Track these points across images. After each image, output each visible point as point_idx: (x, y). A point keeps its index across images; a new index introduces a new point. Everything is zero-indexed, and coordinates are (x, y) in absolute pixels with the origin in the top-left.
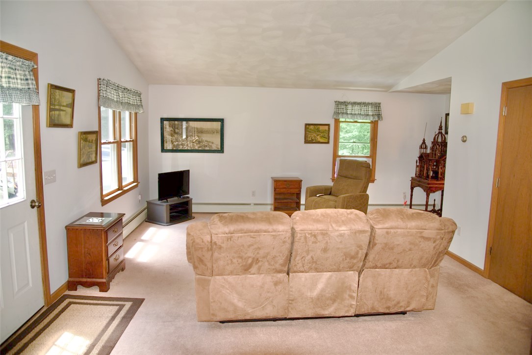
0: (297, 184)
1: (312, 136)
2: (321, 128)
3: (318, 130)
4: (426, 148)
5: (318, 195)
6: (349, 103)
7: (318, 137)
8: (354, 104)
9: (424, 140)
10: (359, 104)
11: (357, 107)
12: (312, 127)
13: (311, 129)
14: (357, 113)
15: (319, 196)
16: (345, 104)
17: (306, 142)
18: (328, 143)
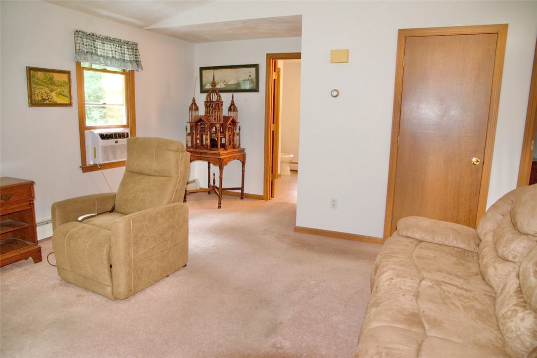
0: (26, 190)
1: (41, 92)
2: (57, 77)
3: (52, 82)
4: (197, 109)
5: (80, 218)
6: (98, 37)
7: (53, 94)
8: (106, 39)
9: (194, 100)
10: (113, 41)
11: (108, 47)
12: (40, 75)
13: (38, 79)
14: (111, 56)
15: (83, 220)
16: (92, 37)
17: (33, 103)
18: (70, 105)
